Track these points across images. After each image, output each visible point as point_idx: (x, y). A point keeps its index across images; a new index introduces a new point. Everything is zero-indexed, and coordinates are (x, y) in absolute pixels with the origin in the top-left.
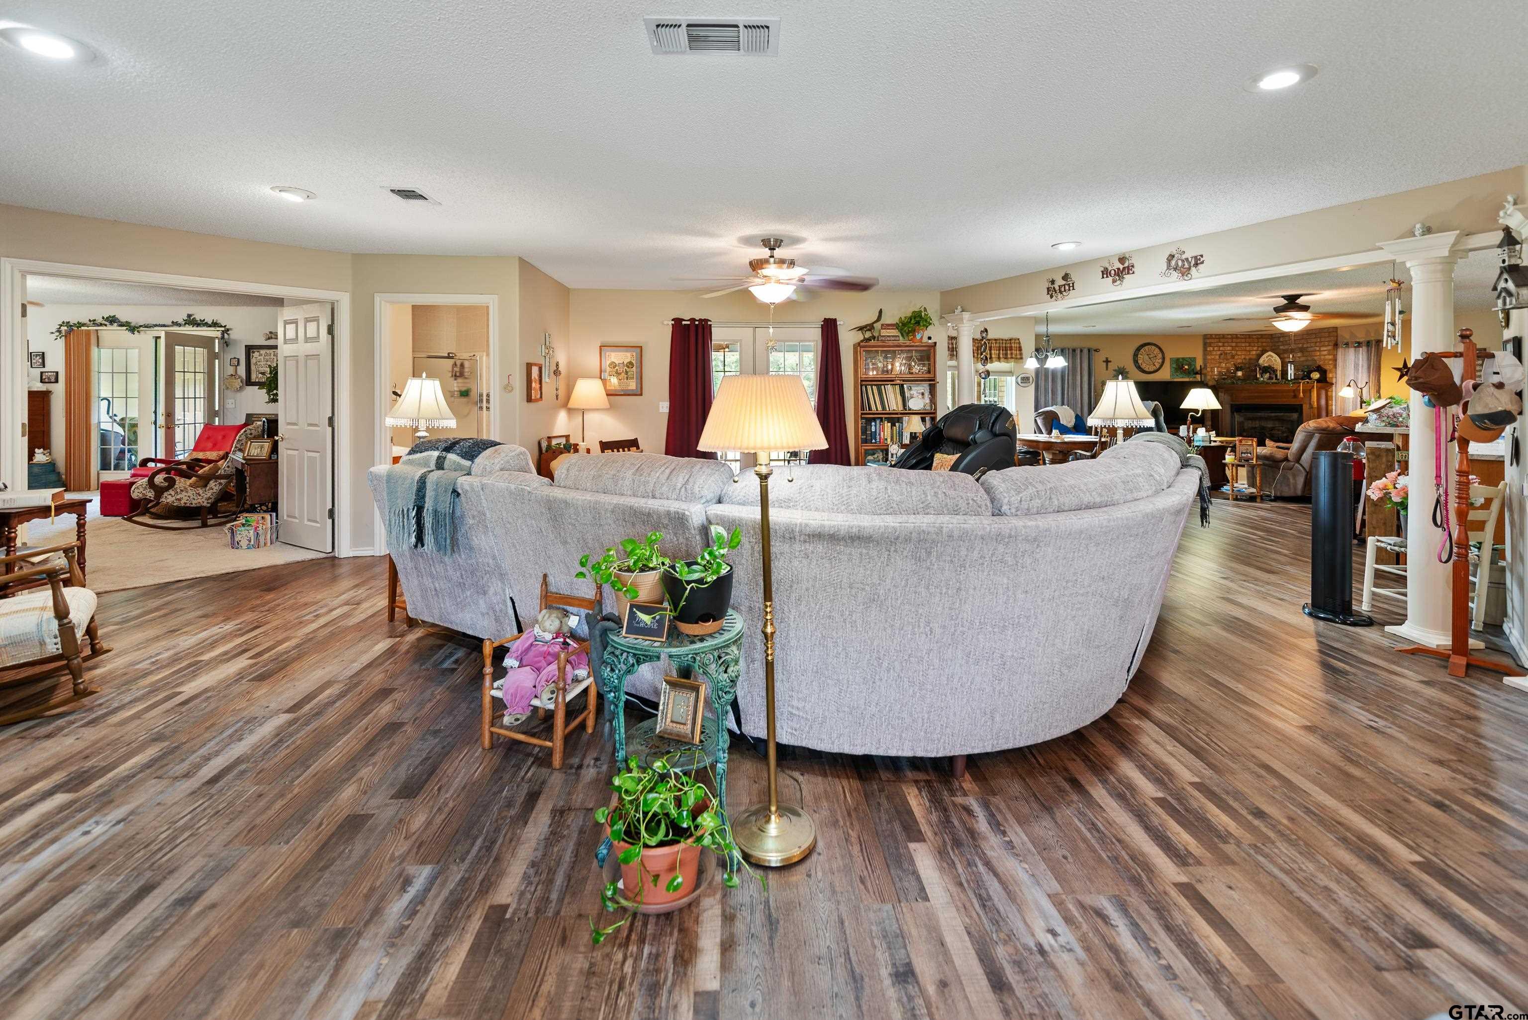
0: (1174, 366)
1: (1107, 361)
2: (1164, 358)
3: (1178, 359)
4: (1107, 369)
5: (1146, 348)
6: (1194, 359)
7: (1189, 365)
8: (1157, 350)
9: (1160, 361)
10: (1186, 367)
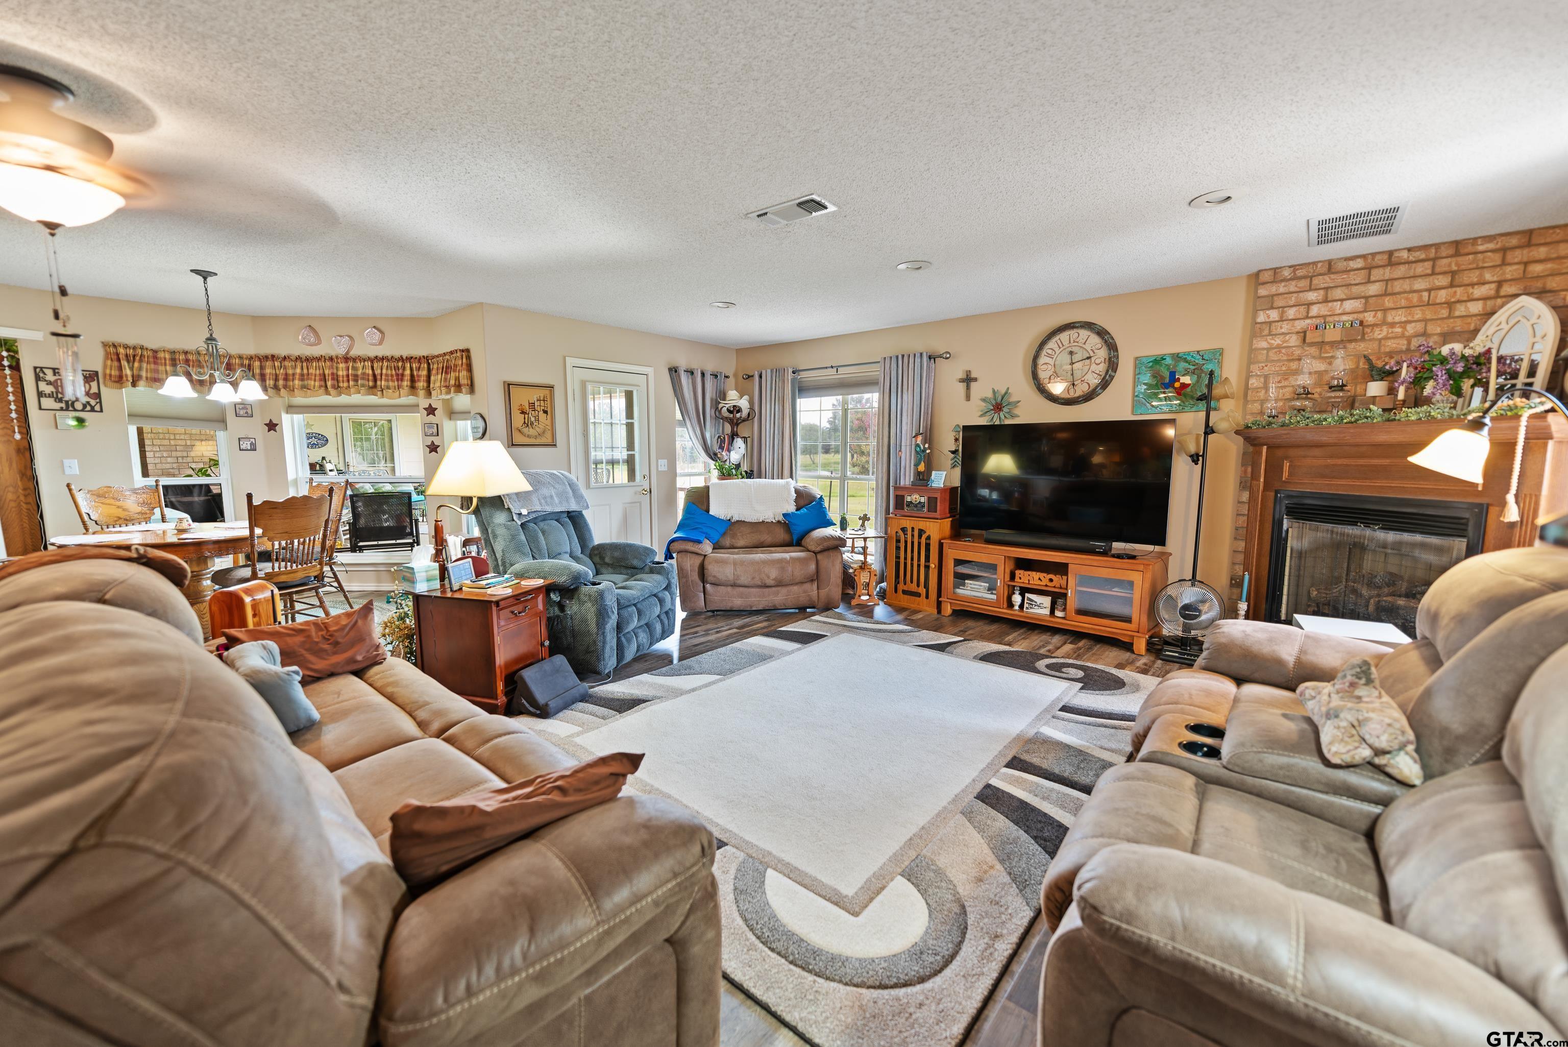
0: (1147, 378)
1: (968, 380)
2: (1113, 365)
3: (1158, 361)
4: (968, 398)
5: (1064, 336)
6: (1218, 354)
7: (1197, 370)
8: (1095, 340)
9: (1102, 368)
10: (1186, 380)
